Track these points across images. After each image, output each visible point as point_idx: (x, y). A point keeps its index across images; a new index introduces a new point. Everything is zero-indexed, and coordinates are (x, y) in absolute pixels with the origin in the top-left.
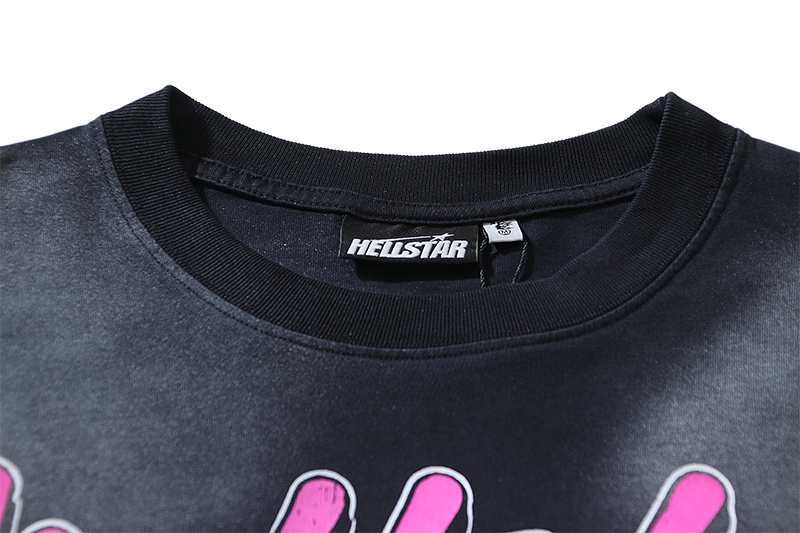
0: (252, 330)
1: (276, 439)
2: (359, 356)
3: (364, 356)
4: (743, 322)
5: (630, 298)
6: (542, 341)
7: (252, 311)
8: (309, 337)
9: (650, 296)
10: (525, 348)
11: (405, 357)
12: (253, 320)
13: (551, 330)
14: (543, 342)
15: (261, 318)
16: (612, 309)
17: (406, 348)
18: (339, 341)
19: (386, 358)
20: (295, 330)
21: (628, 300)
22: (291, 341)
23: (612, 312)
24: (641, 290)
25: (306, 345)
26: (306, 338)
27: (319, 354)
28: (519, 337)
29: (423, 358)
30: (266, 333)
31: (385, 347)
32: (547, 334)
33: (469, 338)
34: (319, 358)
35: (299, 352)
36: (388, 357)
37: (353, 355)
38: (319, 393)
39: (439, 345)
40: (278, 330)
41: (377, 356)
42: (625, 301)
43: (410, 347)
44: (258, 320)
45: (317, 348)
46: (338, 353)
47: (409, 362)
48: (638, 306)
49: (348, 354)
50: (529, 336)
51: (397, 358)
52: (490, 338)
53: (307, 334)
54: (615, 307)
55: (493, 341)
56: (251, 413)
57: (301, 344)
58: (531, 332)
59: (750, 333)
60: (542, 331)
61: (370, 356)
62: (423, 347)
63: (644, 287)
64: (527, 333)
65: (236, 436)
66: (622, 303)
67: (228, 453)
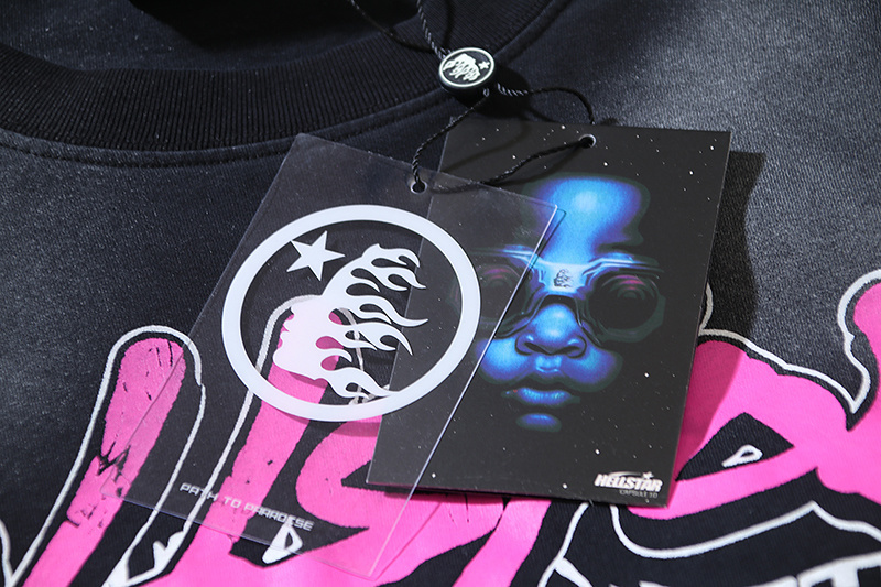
0: (22, 155)
1: (79, 294)
2: (174, 165)
3: (181, 164)
4: (679, 32)
5: (525, 26)
6: (416, 110)
7: (19, 128)
8: (102, 150)
9: (551, 19)
10: (397, 124)
11: (237, 157)
12: (21, 140)
13: (426, 92)
14: (419, 112)
15: (31, 135)
16: (503, 46)
17: (236, 144)
18: (143, 149)
19: (211, 163)
20: (81, 144)
21: (522, 29)
22: (78, 160)
23: (504, 50)
24: (538, 14)
25: (99, 163)
26: (97, 152)
27: (119, 172)
28: (385, 112)
29: (262, 156)
30: (43, 156)
31: (208, 147)
32: (421, 98)
33: (318, 122)
34: (120, 178)
35: (92, 174)
36: (213, 161)
37: (166, 166)
38: (127, 225)
39: (281, 137)
40: (57, 147)
41: (199, 162)
42: (519, 32)
43: (242, 143)
44: (27, 140)
45: (115, 165)
46: (145, 166)
47: (244, 163)
48: (538, 34)
49: (159, 166)
50: (399, 106)
51: (226, 161)
52: (347, 119)
53: (98, 146)
54: (507, 42)
55: (352, 122)
56: (39, 266)
57: (92, 163)
58: (400, 102)
59: (692, 44)
60: (415, 96)
61: (189, 164)
62: (259, 141)
63: (542, 9)
64: (395, 105)
65: (23, 300)
66: (514, 37)
67: (15, 325)
